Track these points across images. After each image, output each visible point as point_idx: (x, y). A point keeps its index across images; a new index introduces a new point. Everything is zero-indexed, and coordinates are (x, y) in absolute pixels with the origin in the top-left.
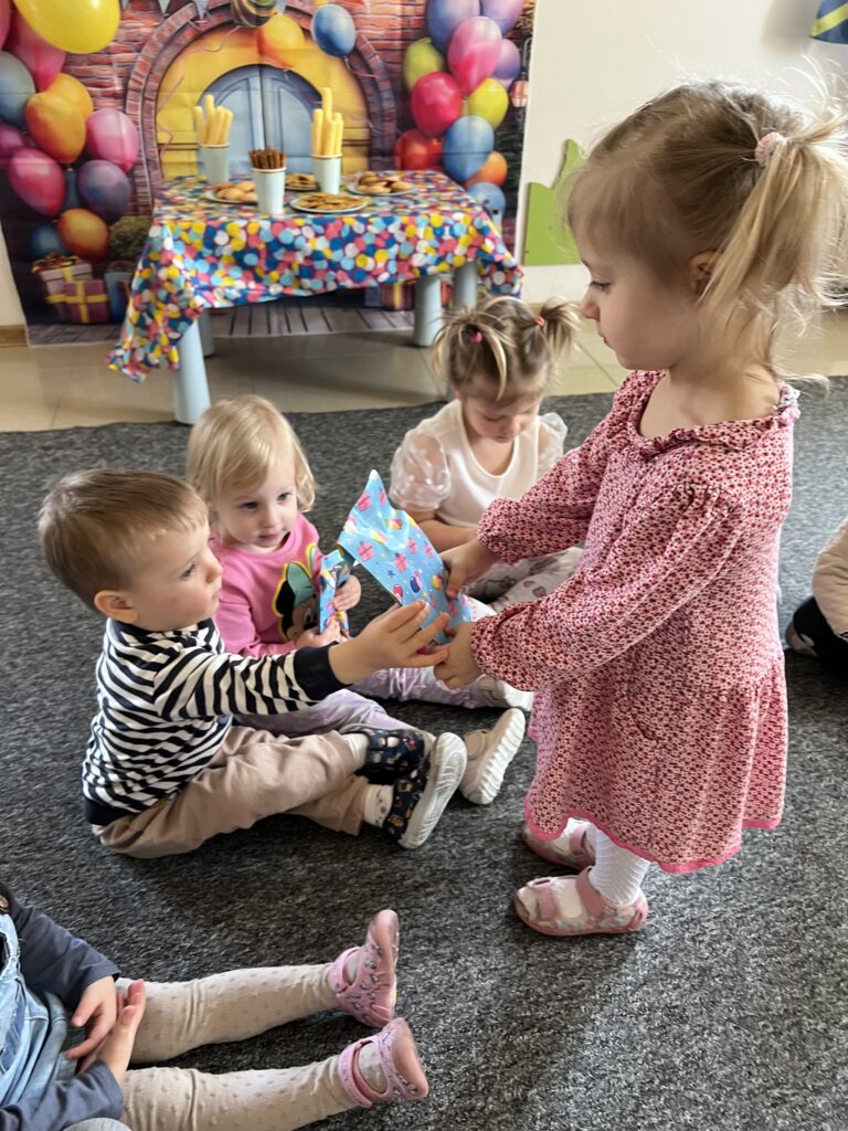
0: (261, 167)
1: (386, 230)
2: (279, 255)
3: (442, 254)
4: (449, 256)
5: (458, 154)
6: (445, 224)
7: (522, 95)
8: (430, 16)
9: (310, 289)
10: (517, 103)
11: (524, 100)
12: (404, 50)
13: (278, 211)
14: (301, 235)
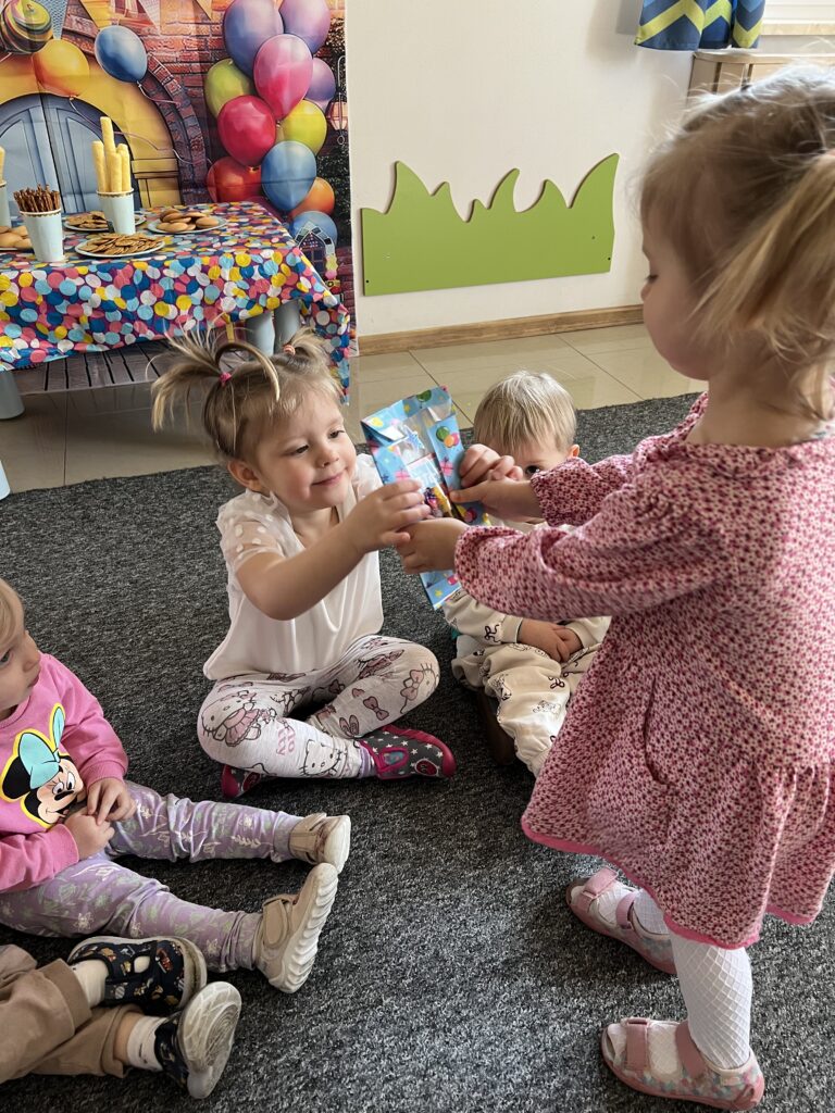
0: (30, 210)
1: (186, 272)
2: (62, 308)
3: (253, 296)
4: (262, 296)
5: (280, 182)
6: (253, 263)
7: (341, 117)
8: (227, 36)
9: (105, 344)
10: (337, 126)
11: (344, 122)
12: (204, 73)
13: (59, 258)
14: (86, 284)
